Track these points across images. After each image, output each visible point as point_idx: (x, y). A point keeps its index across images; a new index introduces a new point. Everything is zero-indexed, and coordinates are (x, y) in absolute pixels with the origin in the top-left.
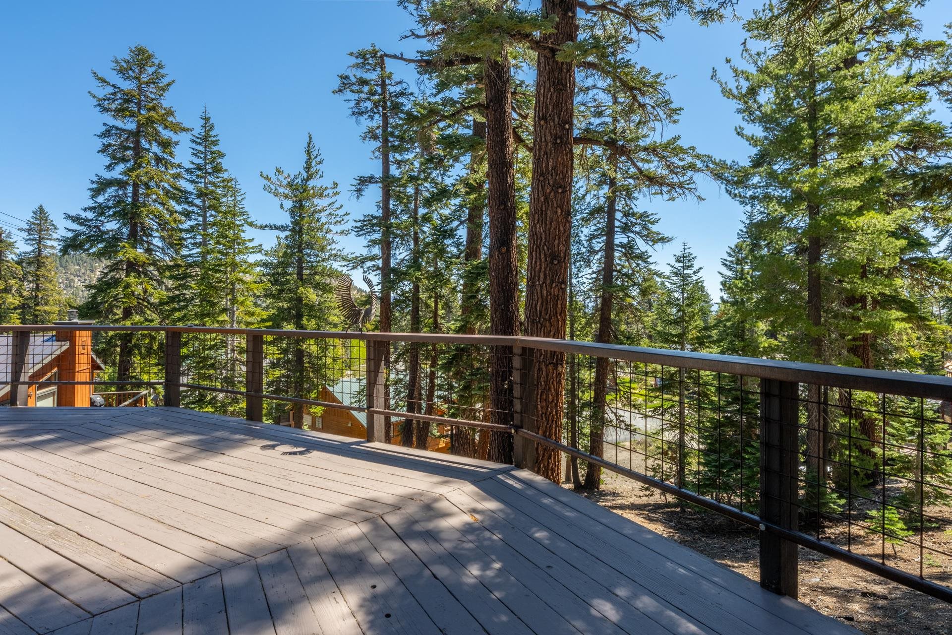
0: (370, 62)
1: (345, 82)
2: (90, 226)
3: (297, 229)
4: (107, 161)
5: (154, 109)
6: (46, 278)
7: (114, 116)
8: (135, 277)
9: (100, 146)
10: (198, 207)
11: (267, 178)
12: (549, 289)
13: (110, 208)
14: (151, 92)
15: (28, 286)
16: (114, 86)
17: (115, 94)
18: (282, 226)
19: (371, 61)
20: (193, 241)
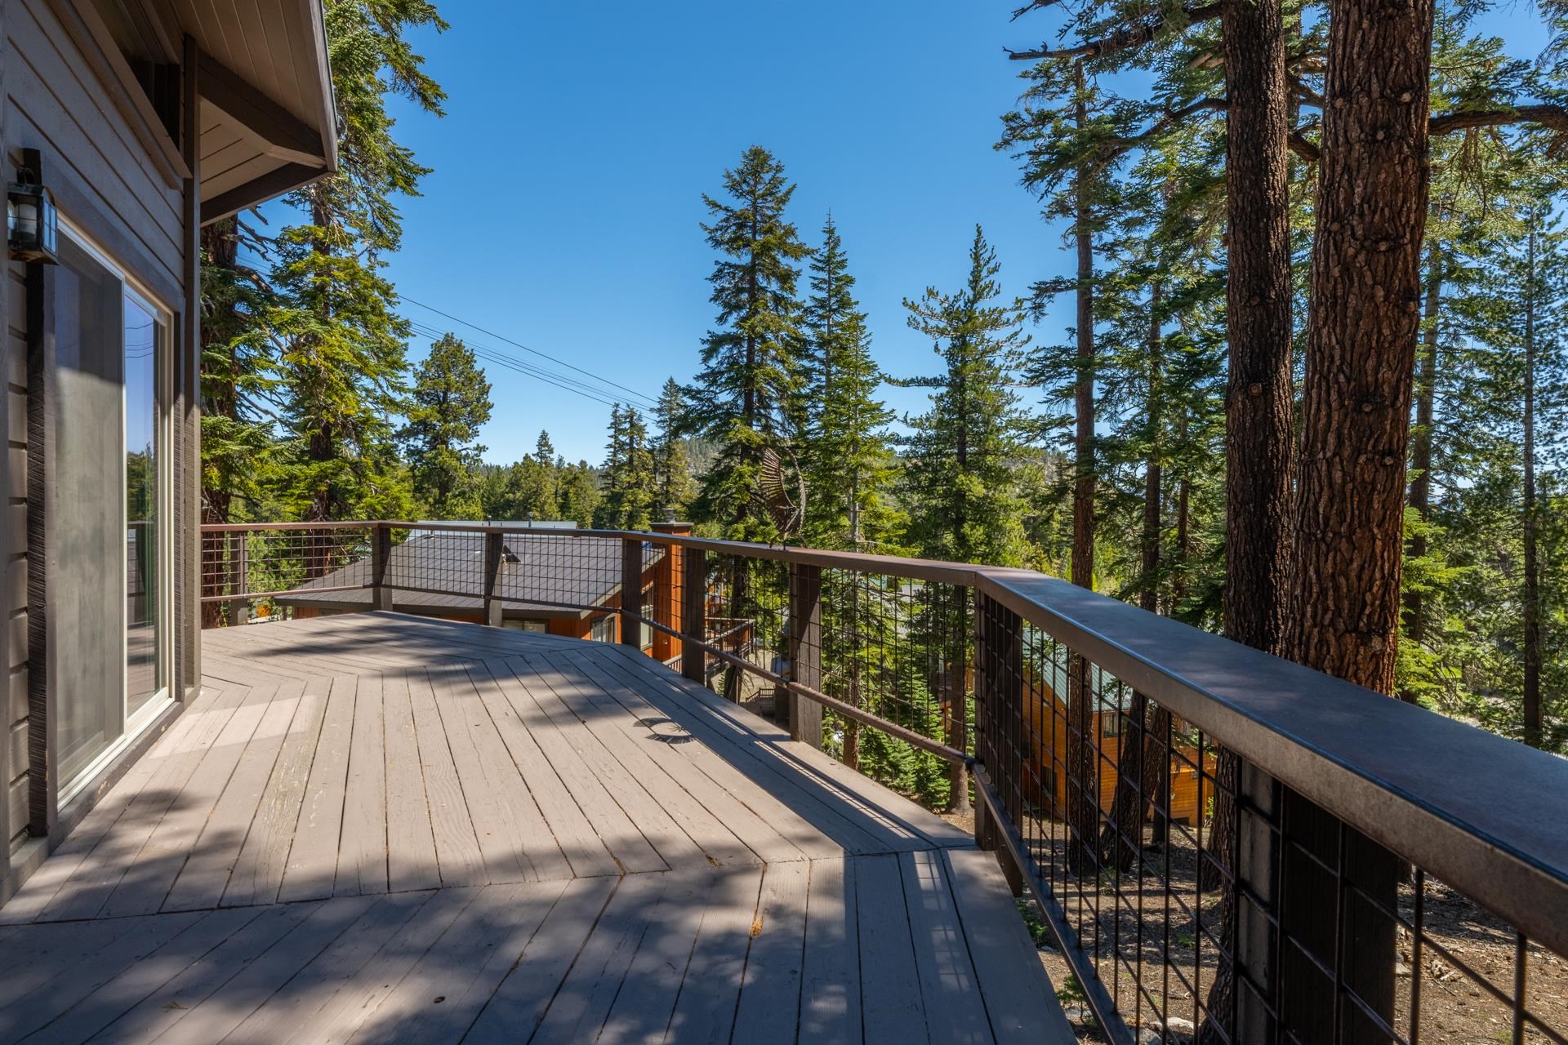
0: (1057, 79)
1: (1013, 125)
2: (701, 400)
3: (957, 383)
4: (719, 310)
5: (770, 231)
6: (676, 468)
7: (727, 250)
8: (748, 465)
9: (712, 294)
10: (821, 361)
11: (913, 307)
12: (1348, 468)
13: (722, 373)
14: (768, 208)
15: (660, 479)
16: (726, 209)
17: (727, 220)
18: (935, 379)
19: (1059, 77)
20: (814, 411)
